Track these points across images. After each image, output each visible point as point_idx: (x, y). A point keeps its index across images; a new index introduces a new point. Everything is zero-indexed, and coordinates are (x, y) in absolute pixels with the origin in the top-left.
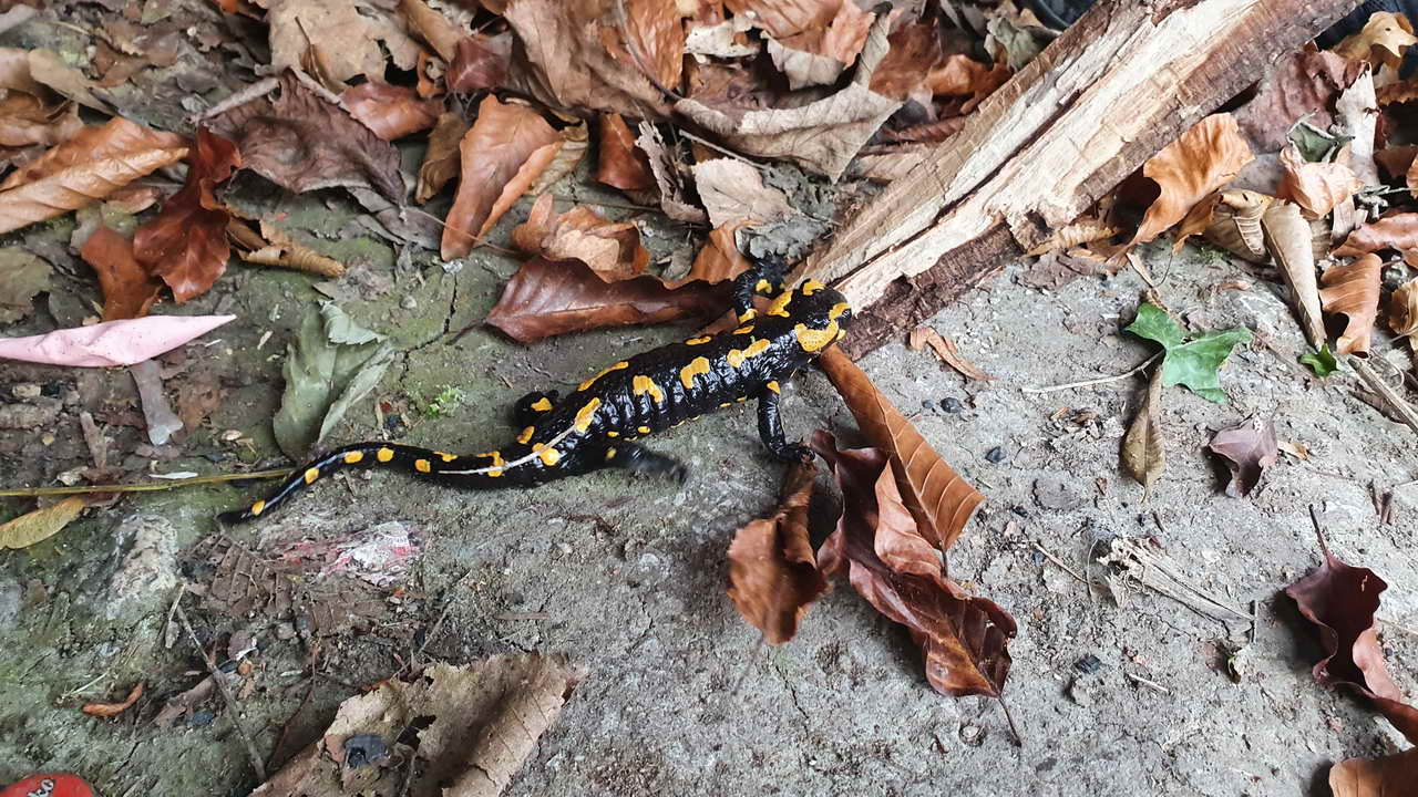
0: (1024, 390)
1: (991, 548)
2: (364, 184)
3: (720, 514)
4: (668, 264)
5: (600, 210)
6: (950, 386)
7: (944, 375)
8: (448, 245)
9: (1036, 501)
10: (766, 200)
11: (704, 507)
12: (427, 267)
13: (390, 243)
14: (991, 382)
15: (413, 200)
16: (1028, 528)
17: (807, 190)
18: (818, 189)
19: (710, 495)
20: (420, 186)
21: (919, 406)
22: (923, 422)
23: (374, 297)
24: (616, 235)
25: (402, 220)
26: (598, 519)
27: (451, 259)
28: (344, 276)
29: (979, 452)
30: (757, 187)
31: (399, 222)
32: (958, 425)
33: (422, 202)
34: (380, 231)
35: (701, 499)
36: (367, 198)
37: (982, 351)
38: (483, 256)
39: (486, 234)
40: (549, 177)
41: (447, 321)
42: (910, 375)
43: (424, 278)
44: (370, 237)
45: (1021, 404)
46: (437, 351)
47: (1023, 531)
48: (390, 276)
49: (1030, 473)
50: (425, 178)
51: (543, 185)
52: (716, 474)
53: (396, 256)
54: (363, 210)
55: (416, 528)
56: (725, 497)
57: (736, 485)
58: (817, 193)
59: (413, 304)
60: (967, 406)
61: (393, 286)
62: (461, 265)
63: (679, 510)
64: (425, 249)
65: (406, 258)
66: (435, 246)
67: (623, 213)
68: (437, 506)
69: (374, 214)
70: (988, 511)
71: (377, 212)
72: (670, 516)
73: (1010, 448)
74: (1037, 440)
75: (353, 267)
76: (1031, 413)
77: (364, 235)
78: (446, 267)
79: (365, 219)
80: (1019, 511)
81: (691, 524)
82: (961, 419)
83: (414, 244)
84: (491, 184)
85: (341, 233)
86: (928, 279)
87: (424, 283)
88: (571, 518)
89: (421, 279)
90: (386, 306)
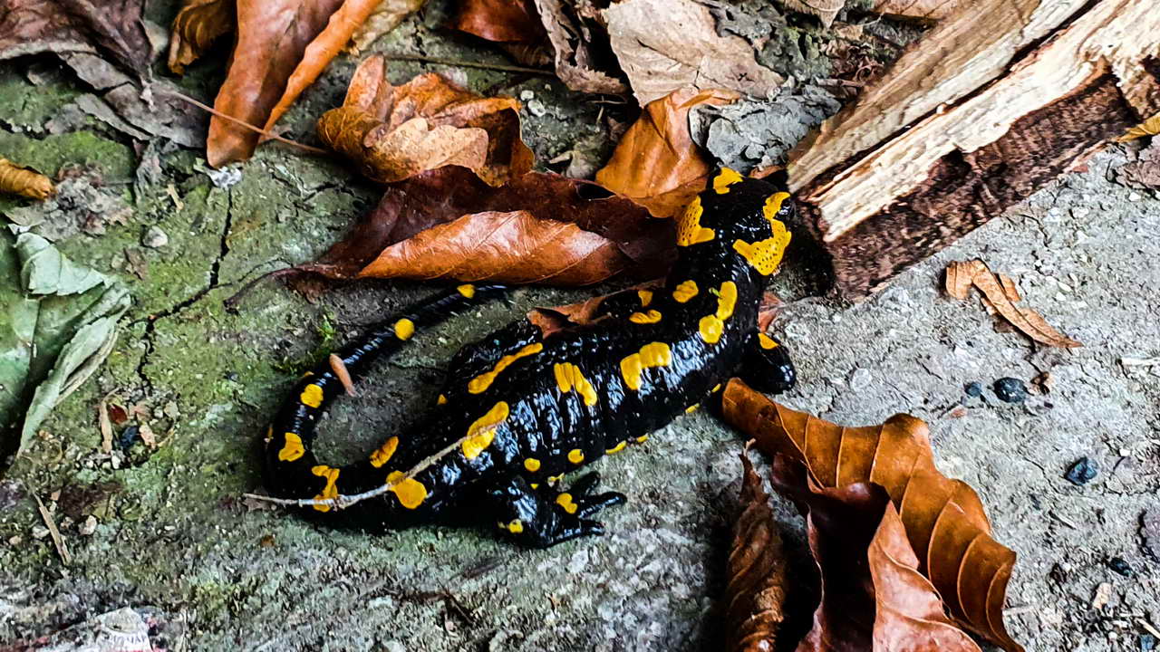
0: (1125, 361)
1: (1073, 628)
2: (84, 47)
3: (643, 585)
4: (567, 164)
5: (460, 77)
6: (1008, 358)
7: (999, 338)
8: (218, 141)
9: (1144, 547)
10: (720, 56)
11: (617, 574)
12: (186, 176)
13: (125, 139)
14: (1075, 350)
15: (163, 68)
16: (1130, 594)
17: (786, 37)
18: (803, 36)
19: (627, 553)
20: (175, 46)
21: (960, 393)
22: (965, 420)
23: (100, 230)
24: (484, 121)
25: (145, 103)
26: (448, 598)
27: (223, 163)
28: (53, 197)
29: (1054, 466)
30: (708, 35)
31: (140, 107)
32: (1021, 422)
33: (177, 71)
34: (111, 118)
35: (612, 559)
36: (91, 68)
37: (1060, 297)
38: (273, 157)
39: (280, 121)
40: (381, 22)
41: (216, 267)
42: (946, 341)
43: (181, 195)
44: (95, 128)
45: (1122, 383)
46: (199, 317)
47: (1123, 598)
48: (127, 195)
49: (1134, 500)
50: (182, 33)
51: (371, 36)
52: (637, 516)
53: (136, 160)
54: (85, 87)
55: (161, 617)
56: (650, 557)
57: (668, 535)
58: (802, 41)
59: (161, 241)
60: (1034, 390)
61: (130, 210)
62: (238, 173)
63: (578, 581)
64: (182, 147)
65: (151, 164)
66: (198, 143)
67: (499, 77)
68: (193, 580)
69: (101, 94)
70: (1067, 567)
71: (107, 90)
72: (563, 591)
73: (1102, 458)
74: (1146, 444)
75: (66, 182)
76: (1138, 399)
77: (86, 127)
78: (214, 176)
79: (87, 102)
80: (1117, 565)
81: (597, 603)
82: (1026, 411)
83: (164, 141)
84: (286, 40)
85: (48, 125)
86: (994, 157)
87: (180, 205)
88: (405, 598)
89: (175, 197)
90: (120, 243)
